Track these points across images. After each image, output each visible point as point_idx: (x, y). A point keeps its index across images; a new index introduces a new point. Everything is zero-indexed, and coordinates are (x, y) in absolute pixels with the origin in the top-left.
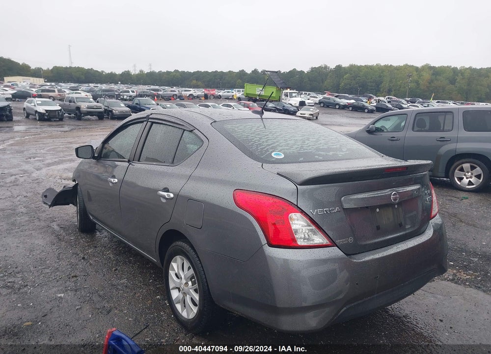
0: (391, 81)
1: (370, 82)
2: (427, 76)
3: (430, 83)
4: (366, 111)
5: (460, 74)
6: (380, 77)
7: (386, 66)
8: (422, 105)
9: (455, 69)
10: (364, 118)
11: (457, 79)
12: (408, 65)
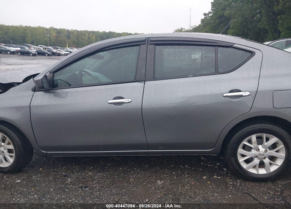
0: (32, 36)
1: (18, 37)
2: (54, 34)
3: (57, 38)
4: (31, 55)
5: (71, 34)
6: (24, 33)
7: (27, 27)
8: (63, 50)
9: (68, 31)
10: (33, 59)
11: (70, 36)
12: (41, 27)
